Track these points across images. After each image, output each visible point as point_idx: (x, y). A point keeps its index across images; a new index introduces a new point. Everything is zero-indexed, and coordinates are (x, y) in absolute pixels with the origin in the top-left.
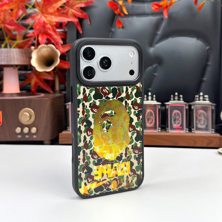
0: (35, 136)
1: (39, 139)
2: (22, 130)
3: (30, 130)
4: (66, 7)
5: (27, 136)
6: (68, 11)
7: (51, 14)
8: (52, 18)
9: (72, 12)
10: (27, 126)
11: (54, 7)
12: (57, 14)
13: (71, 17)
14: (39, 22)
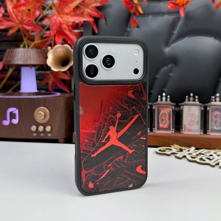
0: (49, 135)
1: (53, 138)
2: (37, 128)
3: (44, 129)
4: (82, 7)
5: (42, 135)
6: (84, 11)
7: (67, 14)
8: (68, 18)
9: (88, 12)
10: (42, 124)
11: (69, 7)
12: (72, 14)
13: (86, 17)
14: (55, 23)
